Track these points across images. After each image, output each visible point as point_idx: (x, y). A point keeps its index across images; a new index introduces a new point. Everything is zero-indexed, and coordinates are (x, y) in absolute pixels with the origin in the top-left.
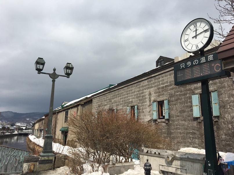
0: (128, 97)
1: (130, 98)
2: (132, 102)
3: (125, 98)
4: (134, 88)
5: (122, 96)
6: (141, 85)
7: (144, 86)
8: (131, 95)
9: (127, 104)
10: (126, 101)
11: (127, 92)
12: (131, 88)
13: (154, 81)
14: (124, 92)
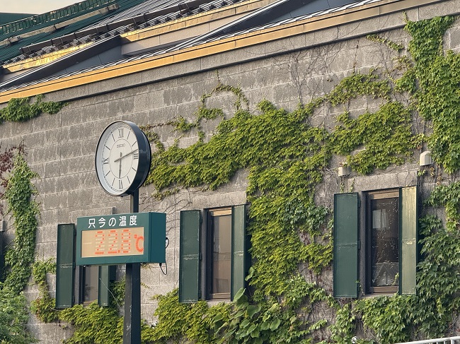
0: (65, 172)
1: (76, 178)
2: (86, 197)
3: (51, 170)
4: (99, 120)
5: (35, 160)
6: (135, 110)
7: (148, 115)
8: (82, 156)
9: (61, 206)
10: (55, 193)
11: (61, 136)
12: (84, 120)
13: (193, 100)
14: (48, 135)
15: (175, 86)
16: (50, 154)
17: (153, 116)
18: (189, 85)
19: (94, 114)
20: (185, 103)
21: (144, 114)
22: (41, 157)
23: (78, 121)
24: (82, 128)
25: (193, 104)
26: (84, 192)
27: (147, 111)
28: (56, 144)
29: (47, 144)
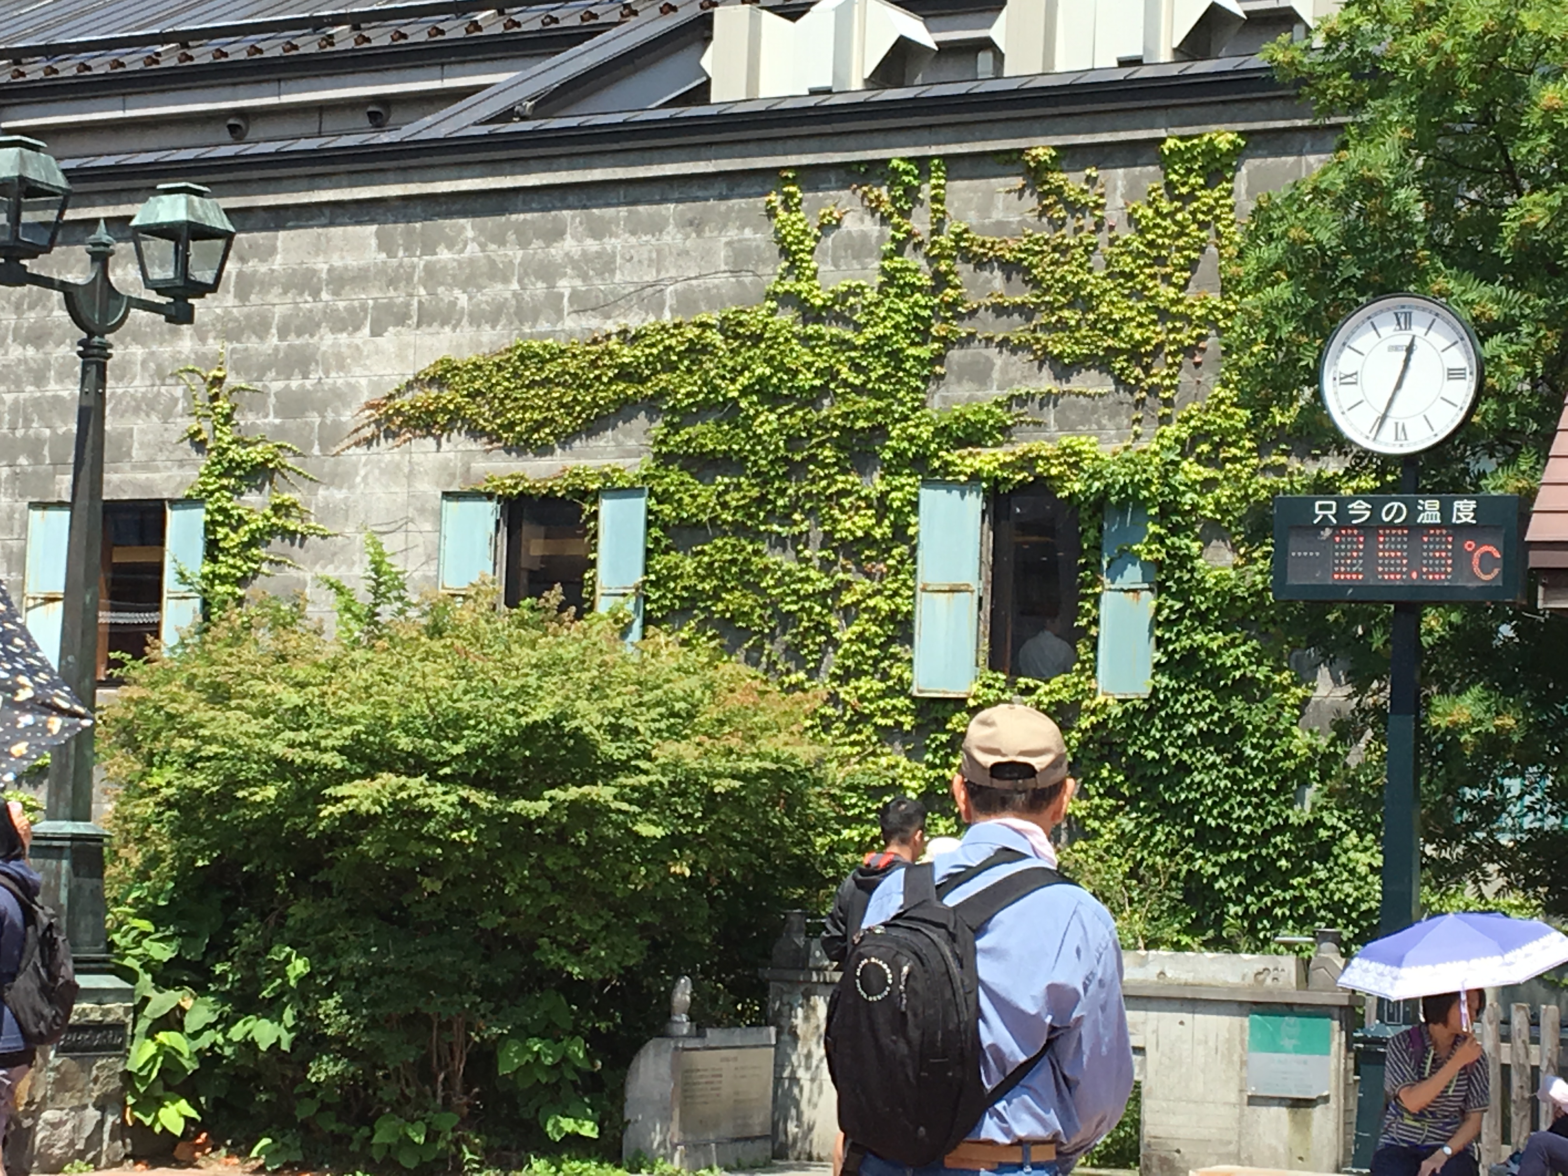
0: (39, 384)
6: (279, 258)
7: (324, 276)
13: (473, 251)
17: (342, 280)
20: (444, 255)
21: (314, 272)
25: (472, 261)
27: (321, 267)
28: (11, 319)
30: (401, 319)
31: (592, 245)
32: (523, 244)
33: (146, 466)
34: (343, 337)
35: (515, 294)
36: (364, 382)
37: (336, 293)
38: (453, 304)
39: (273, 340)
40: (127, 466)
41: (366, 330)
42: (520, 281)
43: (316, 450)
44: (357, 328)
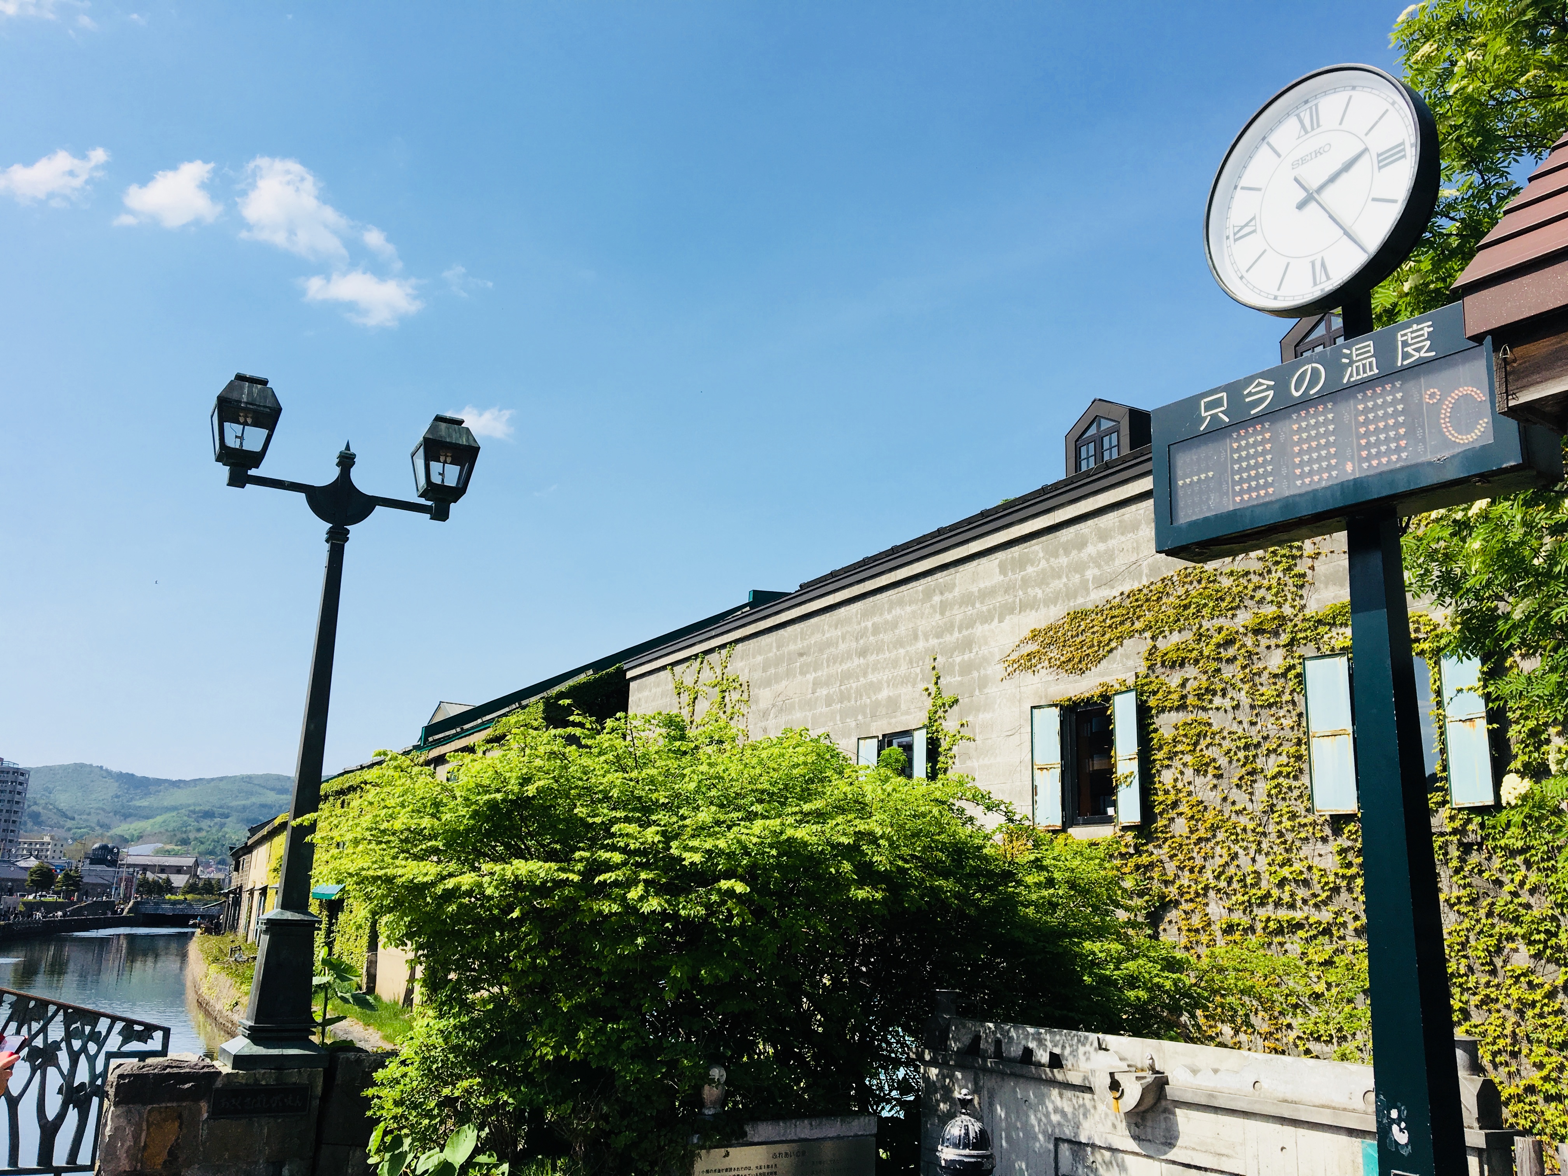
0: (865, 674)
1: (880, 682)
2: (893, 704)
3: (847, 676)
4: (908, 609)
5: (828, 666)
6: (957, 589)
7: (976, 594)
8: (887, 655)
9: (860, 717)
10: (853, 702)
11: (862, 634)
12: (890, 611)
13: (1043, 563)
14: (844, 638)
15: (1016, 550)
16: (847, 656)
17: (984, 595)
18: (1035, 547)
19: (901, 603)
20: (1030, 570)
21: (971, 593)
22: (834, 663)
23: (881, 614)
24: (886, 622)
25: (1043, 570)
26: (889, 697)
27: (974, 589)
28: (854, 645)
29: (842, 647)
30: (1012, 611)
31: (1102, 547)
32: (1067, 553)
33: (907, 713)
34: (986, 626)
35: (1065, 585)
36: (996, 650)
37: (982, 603)
38: (1035, 596)
39: (956, 634)
40: (898, 714)
41: (996, 620)
42: (1067, 576)
43: (977, 692)
44: (992, 620)
